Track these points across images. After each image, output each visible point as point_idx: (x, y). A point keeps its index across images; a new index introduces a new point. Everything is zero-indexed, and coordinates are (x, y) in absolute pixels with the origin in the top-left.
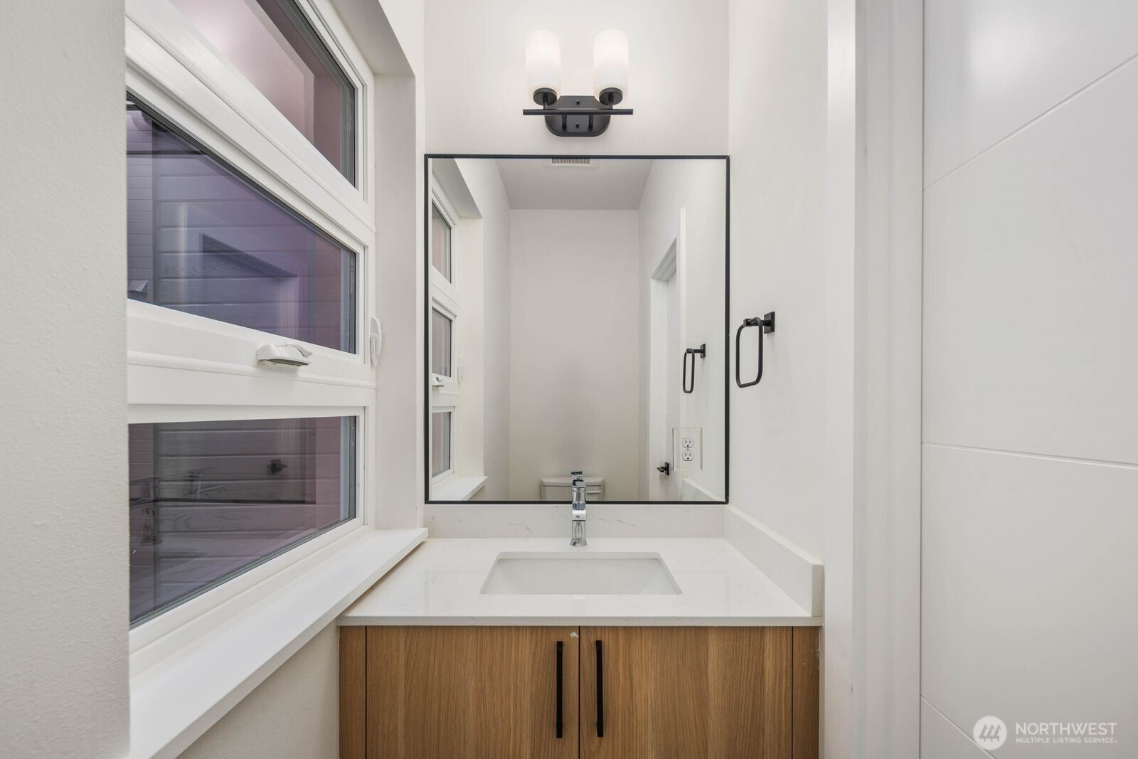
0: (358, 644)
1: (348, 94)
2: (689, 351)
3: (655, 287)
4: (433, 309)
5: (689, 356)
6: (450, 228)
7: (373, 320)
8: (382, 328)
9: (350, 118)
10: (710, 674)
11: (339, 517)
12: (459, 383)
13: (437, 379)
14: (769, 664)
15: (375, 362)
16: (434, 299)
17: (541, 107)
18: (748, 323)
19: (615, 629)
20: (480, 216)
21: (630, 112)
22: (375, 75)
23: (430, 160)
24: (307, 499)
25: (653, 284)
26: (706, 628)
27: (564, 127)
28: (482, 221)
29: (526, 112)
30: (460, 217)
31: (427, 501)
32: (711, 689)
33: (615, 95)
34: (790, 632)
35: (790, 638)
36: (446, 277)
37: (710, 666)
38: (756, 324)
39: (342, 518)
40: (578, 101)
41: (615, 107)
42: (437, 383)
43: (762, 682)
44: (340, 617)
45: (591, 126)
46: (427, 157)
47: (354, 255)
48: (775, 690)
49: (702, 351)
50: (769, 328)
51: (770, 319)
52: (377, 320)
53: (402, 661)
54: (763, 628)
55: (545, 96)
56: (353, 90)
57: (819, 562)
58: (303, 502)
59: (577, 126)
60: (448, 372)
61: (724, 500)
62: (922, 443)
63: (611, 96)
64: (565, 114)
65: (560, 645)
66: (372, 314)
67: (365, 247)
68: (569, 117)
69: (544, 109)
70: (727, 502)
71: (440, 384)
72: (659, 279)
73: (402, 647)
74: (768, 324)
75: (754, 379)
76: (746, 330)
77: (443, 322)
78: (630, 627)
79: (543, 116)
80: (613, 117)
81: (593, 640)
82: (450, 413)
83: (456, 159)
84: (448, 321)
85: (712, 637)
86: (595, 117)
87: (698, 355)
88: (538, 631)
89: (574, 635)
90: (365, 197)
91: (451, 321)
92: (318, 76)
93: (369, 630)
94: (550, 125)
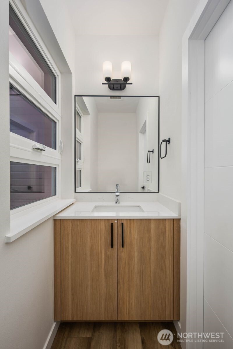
0: (58, 224)
1: (54, 79)
2: (149, 151)
3: (140, 135)
4: (77, 141)
5: (149, 153)
6: (81, 117)
7: (61, 141)
8: (63, 143)
9: (54, 85)
10: (152, 231)
11: (51, 195)
12: (83, 162)
13: (77, 160)
14: (167, 229)
15: (61, 153)
16: (77, 138)
17: (107, 82)
18: (163, 141)
19: (127, 219)
20: (89, 114)
21: (131, 84)
22: (61, 73)
23: (76, 97)
24: (42, 191)
25: (140, 134)
26: (151, 219)
27: (113, 88)
28: (90, 116)
29: (103, 84)
30: (83, 114)
31: (75, 192)
32: (152, 235)
33: (127, 79)
34: (173, 220)
35: (173, 223)
36: (79, 131)
37: (152, 229)
38: (165, 141)
39: (52, 195)
40: (117, 80)
41: (127, 82)
42: (77, 161)
43: (166, 234)
44: (54, 216)
45: (121, 88)
46: (75, 96)
47: (55, 123)
48: (169, 235)
49: (153, 151)
50: (169, 142)
51: (169, 140)
52: (62, 141)
53: (70, 228)
54: (166, 219)
55: (108, 79)
56: (55, 77)
57: (180, 202)
58: (41, 192)
59: (117, 88)
60: (80, 159)
61: (158, 191)
62: (204, 168)
63: (126, 79)
64: (113, 84)
65: (112, 224)
66: (60, 139)
67: (58, 121)
68: (115, 85)
69: (108, 83)
70: (159, 192)
71: (78, 161)
72: (141, 133)
73: (70, 225)
74: (169, 141)
75: (165, 156)
76: (163, 143)
77: (79, 144)
78: (131, 219)
79: (108, 85)
80: (127, 85)
81: (121, 223)
82: (81, 171)
83: (83, 97)
84: (80, 144)
85: (152, 222)
86: (122, 85)
87: (151, 153)
88: (106, 220)
89: (116, 221)
90: (58, 107)
91: (81, 144)
92: (45, 73)
93: (61, 220)
94: (110, 87)
